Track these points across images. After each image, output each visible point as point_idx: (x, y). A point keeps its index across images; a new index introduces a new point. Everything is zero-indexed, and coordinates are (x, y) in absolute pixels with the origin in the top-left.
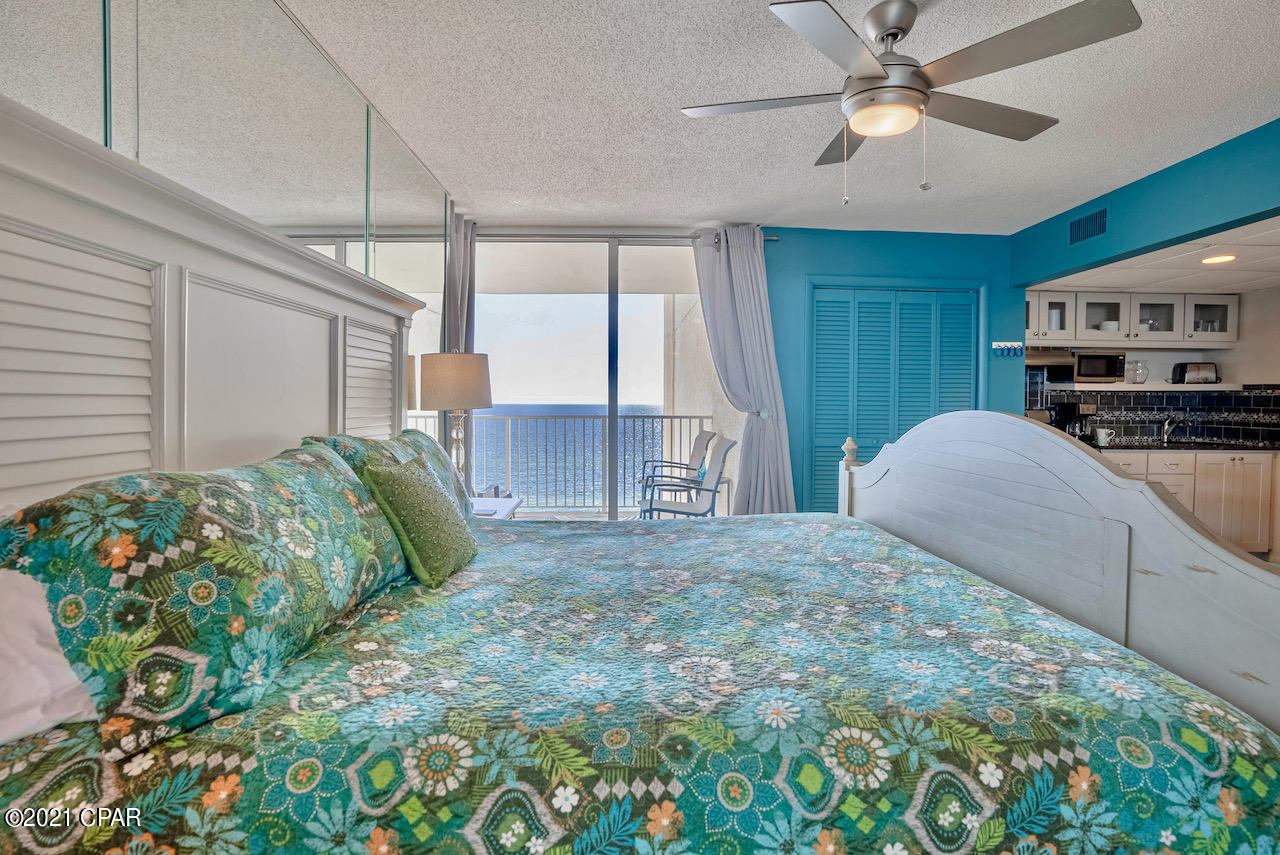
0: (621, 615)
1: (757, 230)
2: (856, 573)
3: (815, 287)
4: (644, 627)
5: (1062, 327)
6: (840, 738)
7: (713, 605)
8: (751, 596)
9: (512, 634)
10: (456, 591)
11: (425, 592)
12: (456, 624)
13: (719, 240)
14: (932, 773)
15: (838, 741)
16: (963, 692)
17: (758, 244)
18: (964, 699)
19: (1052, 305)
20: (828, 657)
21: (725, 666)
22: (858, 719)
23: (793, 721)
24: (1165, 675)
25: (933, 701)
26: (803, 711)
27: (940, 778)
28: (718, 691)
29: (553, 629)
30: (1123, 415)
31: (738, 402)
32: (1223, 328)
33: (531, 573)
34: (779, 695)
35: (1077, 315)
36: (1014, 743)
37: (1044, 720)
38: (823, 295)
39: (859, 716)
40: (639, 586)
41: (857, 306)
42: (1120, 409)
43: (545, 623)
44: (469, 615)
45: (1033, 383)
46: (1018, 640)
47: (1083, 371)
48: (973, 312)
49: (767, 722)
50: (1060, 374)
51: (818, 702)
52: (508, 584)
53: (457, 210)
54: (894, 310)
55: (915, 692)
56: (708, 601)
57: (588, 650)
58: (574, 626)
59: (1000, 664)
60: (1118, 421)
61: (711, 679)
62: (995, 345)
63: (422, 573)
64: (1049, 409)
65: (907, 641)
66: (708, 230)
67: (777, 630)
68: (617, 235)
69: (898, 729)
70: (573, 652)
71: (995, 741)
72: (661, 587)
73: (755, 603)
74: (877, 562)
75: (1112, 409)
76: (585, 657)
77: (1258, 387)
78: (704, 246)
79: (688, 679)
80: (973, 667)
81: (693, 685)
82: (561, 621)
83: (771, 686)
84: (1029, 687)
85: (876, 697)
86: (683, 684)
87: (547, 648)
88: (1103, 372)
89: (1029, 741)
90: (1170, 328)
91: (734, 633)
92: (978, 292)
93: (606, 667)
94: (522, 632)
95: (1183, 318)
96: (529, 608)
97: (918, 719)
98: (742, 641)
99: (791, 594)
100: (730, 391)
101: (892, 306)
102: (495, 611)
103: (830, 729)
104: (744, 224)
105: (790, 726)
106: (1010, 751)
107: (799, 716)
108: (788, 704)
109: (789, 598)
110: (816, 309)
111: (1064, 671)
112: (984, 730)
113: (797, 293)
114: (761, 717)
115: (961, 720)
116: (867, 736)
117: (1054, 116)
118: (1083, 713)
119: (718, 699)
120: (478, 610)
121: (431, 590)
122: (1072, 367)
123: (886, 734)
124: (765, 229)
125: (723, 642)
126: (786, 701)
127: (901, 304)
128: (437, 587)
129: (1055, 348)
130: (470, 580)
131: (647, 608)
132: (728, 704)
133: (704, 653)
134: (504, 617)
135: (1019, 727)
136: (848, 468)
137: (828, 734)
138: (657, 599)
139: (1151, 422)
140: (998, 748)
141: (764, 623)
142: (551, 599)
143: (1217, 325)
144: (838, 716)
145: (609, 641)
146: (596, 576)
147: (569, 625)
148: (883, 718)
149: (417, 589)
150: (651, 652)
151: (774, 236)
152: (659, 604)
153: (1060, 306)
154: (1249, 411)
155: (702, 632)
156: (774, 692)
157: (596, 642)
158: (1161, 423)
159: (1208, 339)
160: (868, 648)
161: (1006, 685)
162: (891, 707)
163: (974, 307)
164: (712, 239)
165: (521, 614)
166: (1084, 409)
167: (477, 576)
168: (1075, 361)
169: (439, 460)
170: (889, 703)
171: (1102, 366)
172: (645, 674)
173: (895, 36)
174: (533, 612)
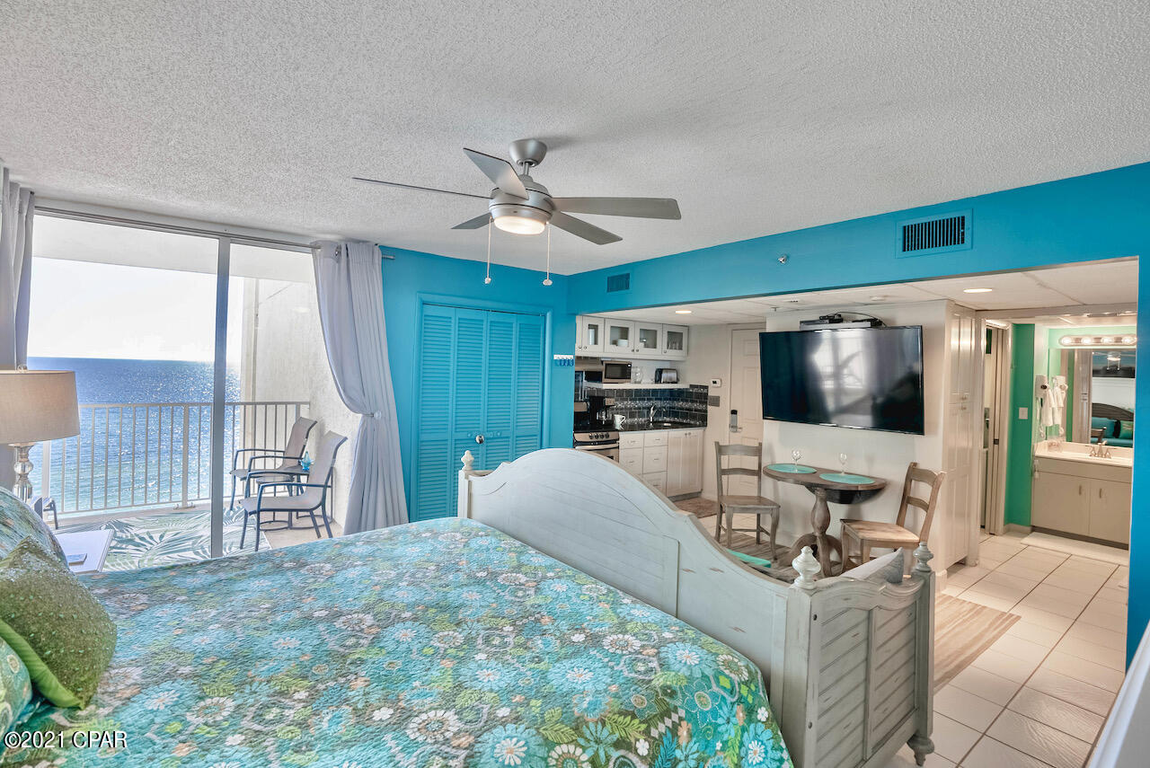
0: (331, 684)
1: (377, 248)
2: (503, 587)
3: (424, 303)
4: (362, 693)
5: (596, 343)
6: (556, 757)
7: (409, 650)
8: (436, 633)
9: (227, 744)
10: (118, 703)
11: (72, 718)
12: (147, 753)
13: (340, 253)
14: (613, 761)
15: (557, 760)
16: (613, 689)
17: (376, 261)
18: (616, 696)
19: (590, 326)
20: (520, 683)
21: (451, 716)
22: (563, 736)
23: (523, 755)
24: (705, 638)
25: (600, 704)
26: (527, 743)
27: (618, 762)
28: (459, 746)
29: (271, 722)
30: (629, 404)
31: (353, 405)
32: (681, 348)
33: (206, 653)
34: (504, 734)
35: (605, 334)
36: (650, 719)
37: (660, 697)
38: (429, 310)
39: (562, 733)
40: (332, 644)
41: (457, 321)
42: (627, 400)
43: (258, 717)
44: (158, 733)
45: (577, 382)
46: (625, 632)
47: (608, 375)
48: (542, 331)
49: (506, 763)
50: (594, 376)
51: (533, 731)
52: (186, 677)
53: (12, 177)
54: (485, 326)
55: (588, 699)
56: (403, 647)
57: (323, 737)
58: (292, 711)
59: (625, 657)
60: (626, 408)
61: (449, 735)
62: (556, 357)
63: (64, 695)
64: (586, 401)
65: (563, 651)
66: (331, 243)
67: (473, 665)
68: (228, 233)
69: (588, 736)
70: (310, 747)
71: (641, 722)
72: (353, 640)
73: (441, 640)
74: (512, 572)
75: (623, 400)
76: (325, 747)
77: (696, 387)
78: (325, 257)
79: (429, 740)
80: (611, 664)
81: (436, 746)
82: (275, 710)
83: (495, 726)
84: (646, 672)
85: (566, 712)
86: (429, 748)
87: (281, 749)
88: (618, 375)
89: (656, 715)
90: (655, 346)
91: (441, 676)
92: (545, 316)
93: (352, 753)
94: (239, 738)
95: (662, 340)
96: (230, 704)
97: (597, 722)
98: (450, 685)
99: (466, 623)
100: (345, 395)
101: (485, 323)
102: (190, 717)
103: (549, 752)
104: (364, 242)
105: (523, 760)
106: (649, 727)
107: (526, 748)
108: (515, 740)
109: (465, 627)
110: (424, 319)
111: (659, 653)
112: (634, 717)
113: (409, 306)
114: (500, 760)
115: (620, 713)
116: (572, 748)
117: (621, 236)
118: (677, 684)
119: (463, 754)
120: (166, 724)
121: (79, 713)
122: (601, 373)
123: (582, 741)
124: (383, 248)
125: (437, 691)
126: (512, 737)
127: (491, 322)
128: (87, 704)
129: (592, 358)
130: (130, 681)
131: (353, 669)
132: (472, 756)
133: (427, 707)
134: (206, 724)
135: (650, 707)
136: (467, 477)
137: (549, 756)
138: (357, 656)
139: (644, 408)
140: (643, 726)
141: (461, 660)
142: (251, 684)
143: (678, 345)
144: (550, 738)
145: (336, 720)
146: (282, 641)
147: (287, 712)
148: (576, 729)
149: (57, 717)
150: (381, 720)
151: (391, 256)
152: (363, 661)
153: (595, 328)
154: (692, 402)
155: (415, 684)
156: (498, 731)
157: (325, 725)
158: (649, 409)
159: (674, 354)
160: (542, 666)
161: (633, 675)
162: (578, 718)
163: (542, 328)
164: (333, 251)
165: (225, 714)
166: (608, 402)
167: (136, 674)
168: (604, 367)
169: (29, 522)
170: (577, 715)
171: (618, 371)
172: (391, 748)
173: (530, 164)
174: (238, 707)
